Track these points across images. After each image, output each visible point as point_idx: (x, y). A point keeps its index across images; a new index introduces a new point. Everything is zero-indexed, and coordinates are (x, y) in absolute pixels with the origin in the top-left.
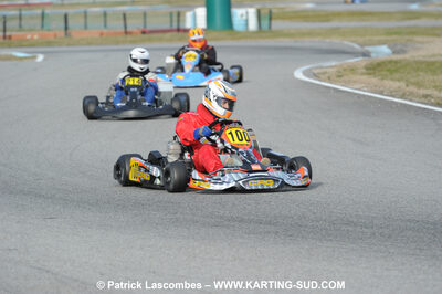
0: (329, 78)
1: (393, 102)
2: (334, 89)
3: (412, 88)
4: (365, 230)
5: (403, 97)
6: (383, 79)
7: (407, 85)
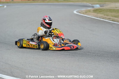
0: (83, 13)
1: (100, 20)
2: (85, 16)
3: (106, 16)
4: (93, 54)
5: (103, 19)
6: (98, 14)
7: (104, 15)
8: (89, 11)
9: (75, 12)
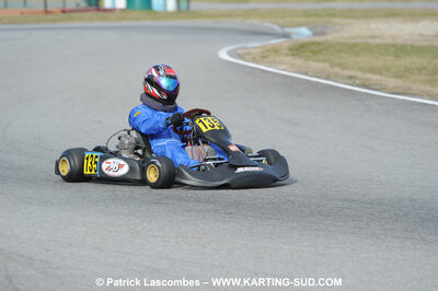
0: (253, 58)
1: (318, 83)
2: (260, 70)
3: (337, 70)
5: (327, 78)
7: (332, 67)
8: (276, 50)
9: (223, 55)
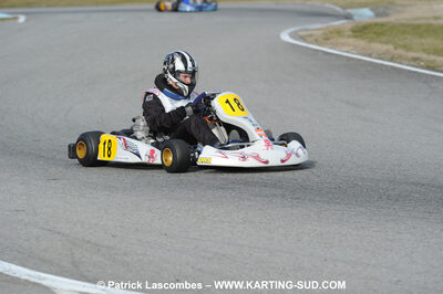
0: (316, 41)
1: (382, 65)
6: (370, 42)
7: (396, 48)
9: (285, 37)
